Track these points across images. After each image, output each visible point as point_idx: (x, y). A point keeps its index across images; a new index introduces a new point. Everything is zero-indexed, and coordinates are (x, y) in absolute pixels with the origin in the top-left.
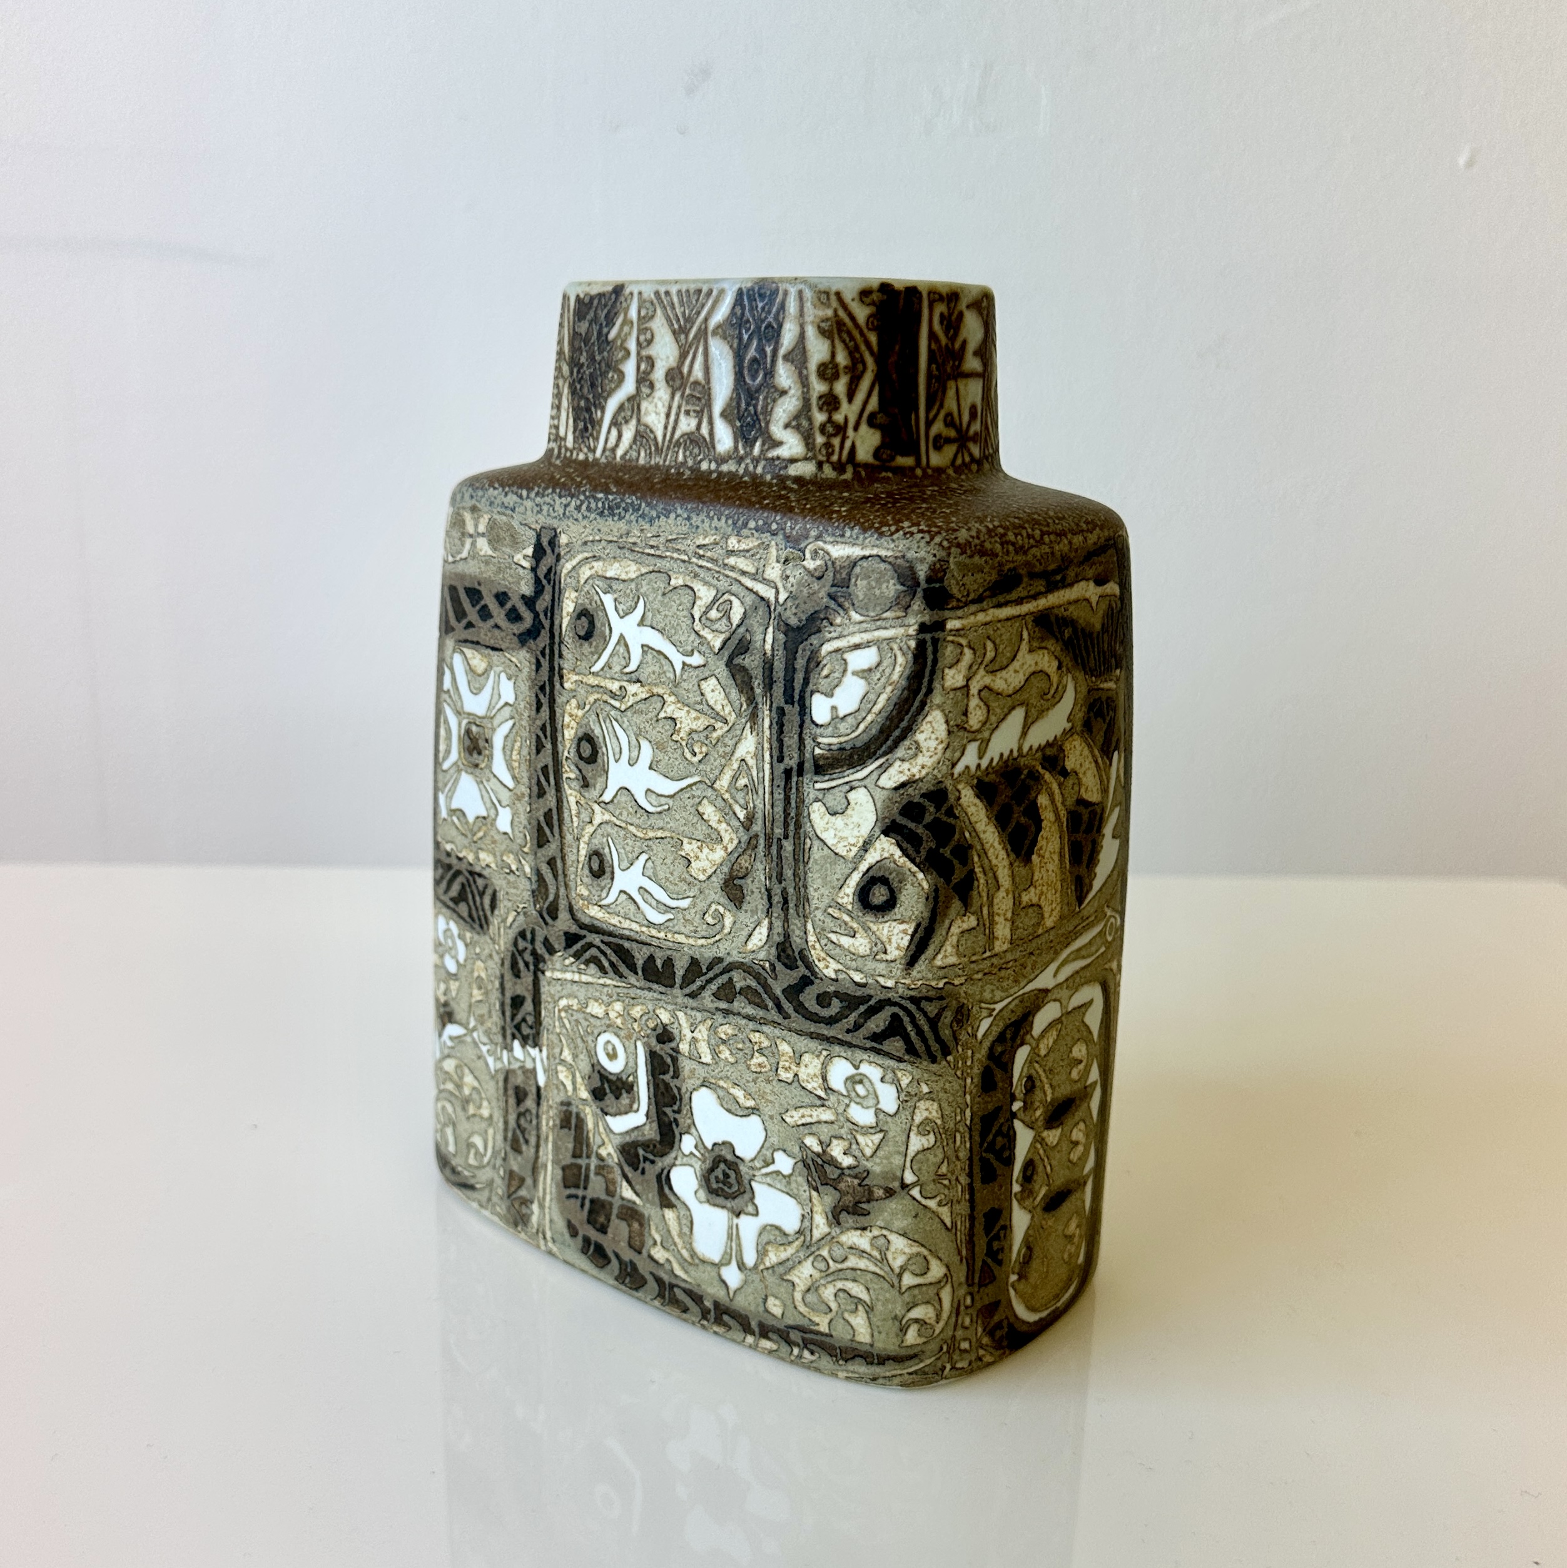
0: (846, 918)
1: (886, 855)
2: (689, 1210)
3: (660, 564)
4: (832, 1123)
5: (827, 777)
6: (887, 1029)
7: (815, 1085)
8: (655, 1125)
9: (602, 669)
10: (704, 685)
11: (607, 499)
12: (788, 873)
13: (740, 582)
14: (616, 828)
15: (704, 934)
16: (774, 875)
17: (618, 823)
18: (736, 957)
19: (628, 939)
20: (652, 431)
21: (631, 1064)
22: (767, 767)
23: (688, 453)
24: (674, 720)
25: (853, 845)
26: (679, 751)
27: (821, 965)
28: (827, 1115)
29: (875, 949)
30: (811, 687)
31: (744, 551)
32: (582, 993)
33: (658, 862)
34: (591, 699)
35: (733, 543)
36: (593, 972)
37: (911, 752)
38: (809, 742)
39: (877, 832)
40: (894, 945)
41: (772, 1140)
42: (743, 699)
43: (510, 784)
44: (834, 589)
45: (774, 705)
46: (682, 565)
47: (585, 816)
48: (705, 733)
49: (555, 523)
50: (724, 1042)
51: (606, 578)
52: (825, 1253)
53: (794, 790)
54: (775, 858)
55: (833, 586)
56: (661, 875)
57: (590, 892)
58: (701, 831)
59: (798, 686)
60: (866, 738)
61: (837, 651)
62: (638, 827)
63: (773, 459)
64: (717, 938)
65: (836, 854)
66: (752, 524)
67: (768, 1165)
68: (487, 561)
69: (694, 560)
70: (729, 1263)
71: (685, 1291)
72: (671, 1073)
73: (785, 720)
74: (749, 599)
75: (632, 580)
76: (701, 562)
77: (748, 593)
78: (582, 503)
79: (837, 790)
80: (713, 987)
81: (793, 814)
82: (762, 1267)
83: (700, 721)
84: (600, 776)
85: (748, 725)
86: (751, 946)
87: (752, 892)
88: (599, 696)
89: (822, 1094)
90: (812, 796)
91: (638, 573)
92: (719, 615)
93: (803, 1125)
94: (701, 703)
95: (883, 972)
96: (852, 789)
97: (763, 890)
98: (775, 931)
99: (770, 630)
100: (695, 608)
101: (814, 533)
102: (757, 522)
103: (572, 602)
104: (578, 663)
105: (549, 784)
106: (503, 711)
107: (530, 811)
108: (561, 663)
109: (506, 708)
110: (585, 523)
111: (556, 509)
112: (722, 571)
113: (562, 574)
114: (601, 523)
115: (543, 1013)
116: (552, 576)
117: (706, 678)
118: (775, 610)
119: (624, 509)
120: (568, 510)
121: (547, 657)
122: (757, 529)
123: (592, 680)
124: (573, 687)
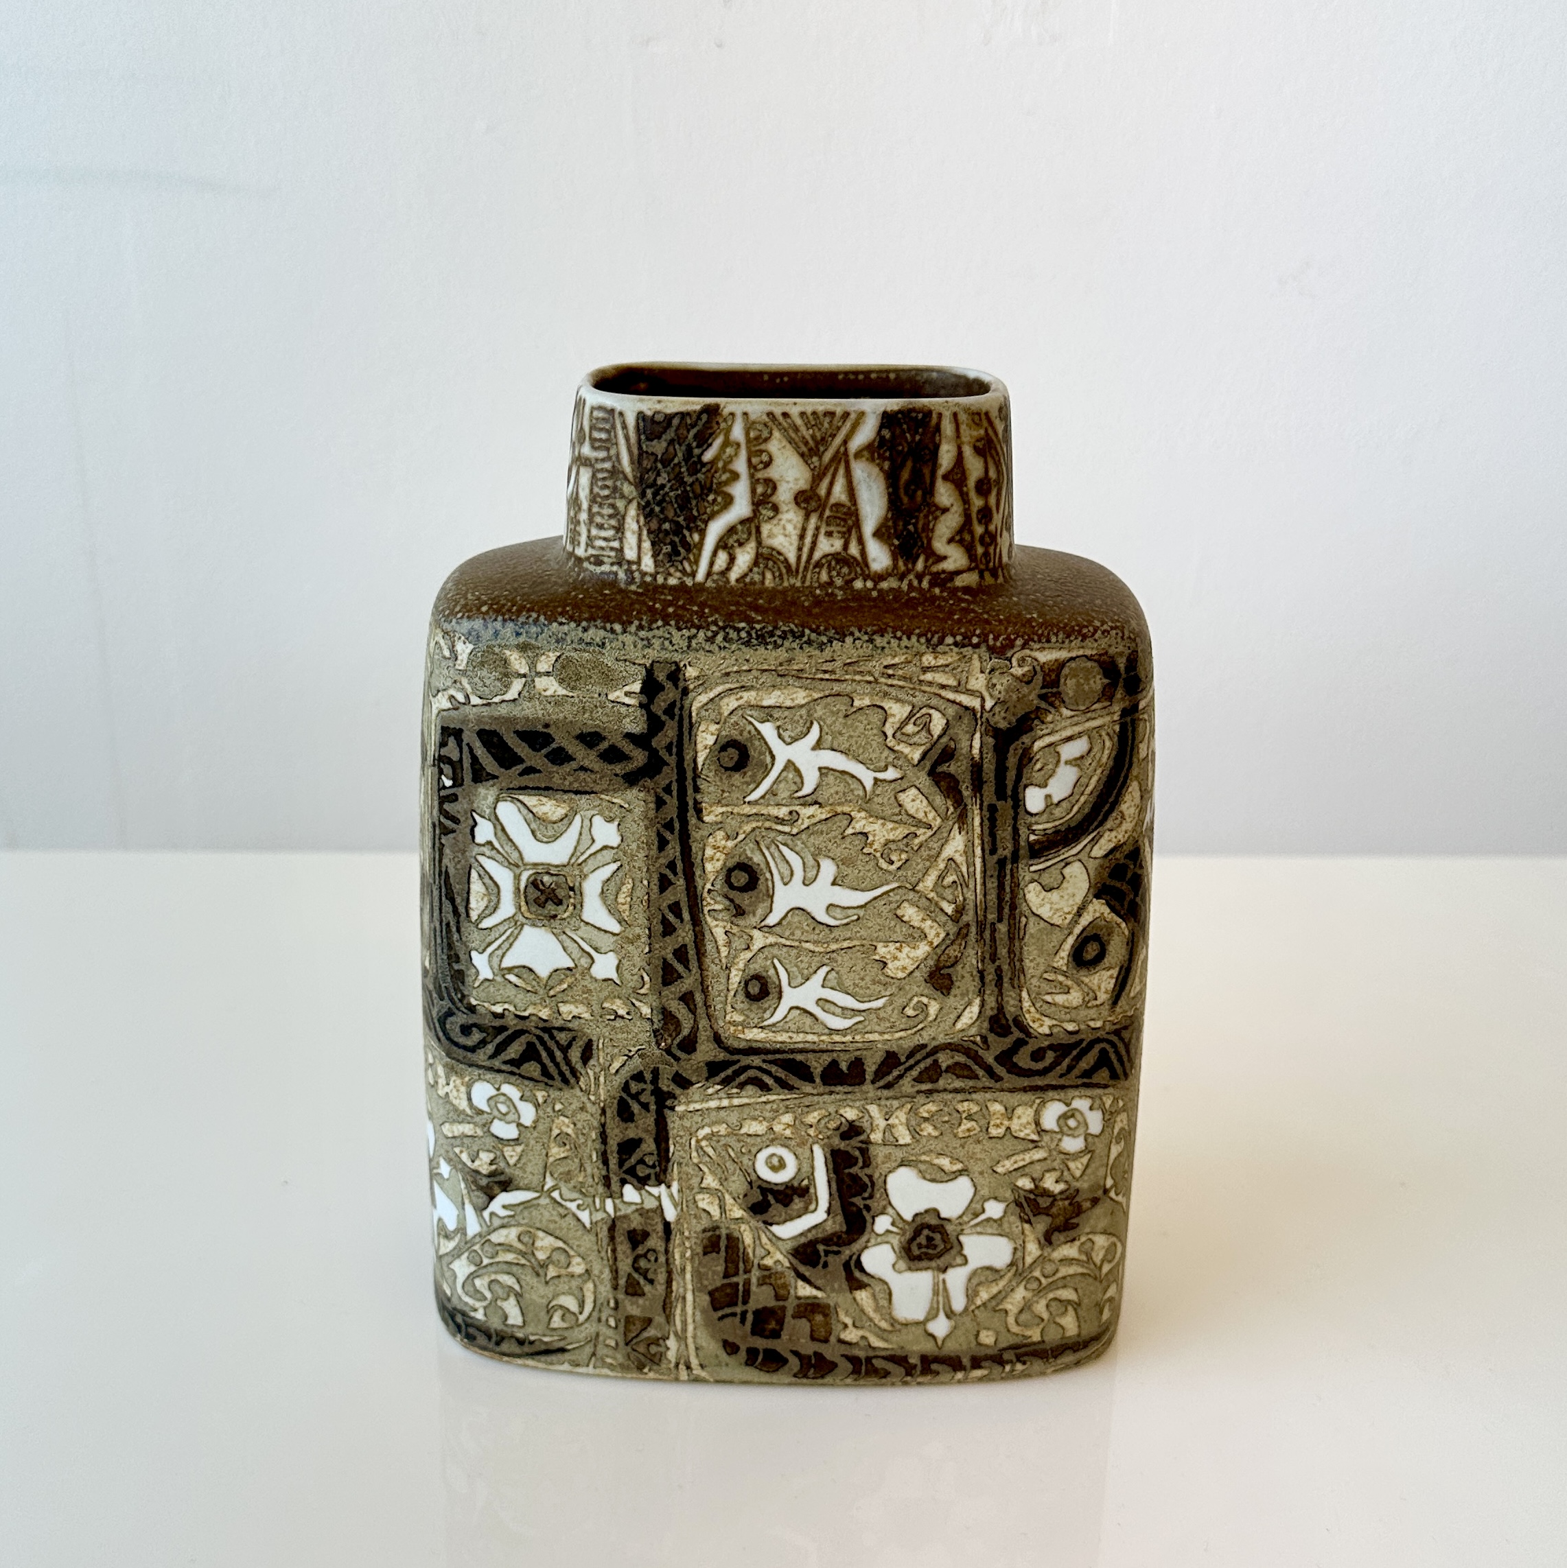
0: (1061, 978)
1: (1098, 915)
2: (886, 1283)
3: (837, 688)
4: (1045, 1159)
5: (1042, 860)
6: (1095, 1063)
7: (1027, 1131)
8: (840, 1218)
9: (763, 797)
10: (902, 796)
11: (753, 628)
12: (1003, 952)
13: (940, 696)
14: (785, 949)
15: (902, 1026)
16: (987, 956)
17: (788, 943)
18: (942, 1039)
19: (801, 1051)
20: (779, 553)
21: (806, 1168)
22: (978, 862)
23: (834, 573)
24: (865, 835)
25: (1069, 913)
26: (872, 863)
27: (1035, 1026)
28: (1038, 1155)
29: (1087, 999)
30: (1024, 781)
31: (942, 666)
32: (733, 1118)
33: (843, 971)
34: (748, 828)
35: (928, 659)
36: (750, 1093)
37: (1117, 822)
38: (1023, 831)
39: (1091, 896)
40: (1103, 990)
41: (982, 1193)
42: (949, 803)
43: (616, 928)
44: (1044, 691)
45: (985, 804)
46: (868, 686)
47: (738, 943)
48: (905, 841)
49: (677, 657)
50: (926, 1119)
51: (762, 707)
52: (1037, 1273)
53: (1008, 877)
54: (988, 941)
55: (1042, 688)
56: (848, 983)
57: (748, 1017)
58: (900, 932)
59: (1010, 783)
60: (1079, 817)
61: (1049, 745)
62: (816, 942)
63: (938, 573)
64: (920, 1026)
65: (1052, 925)
66: (949, 640)
67: (976, 1215)
68: (558, 702)
69: (883, 680)
70: (936, 1316)
71: (884, 1358)
72: (860, 1163)
73: (998, 815)
74: (951, 711)
75: (802, 706)
76: (890, 682)
77: (950, 704)
78: (715, 634)
79: (1050, 870)
80: (915, 1073)
81: (1007, 898)
82: (973, 1307)
83: (898, 831)
84: (763, 901)
85: (956, 826)
86: (959, 1026)
87: (963, 977)
88: (760, 824)
89: (1035, 1137)
90: (1027, 878)
91: (806, 700)
92: (917, 729)
93: (1015, 1170)
94: (900, 813)
95: (1094, 1016)
96: (1067, 864)
97: (975, 973)
98: (987, 1007)
99: (978, 735)
100: (887, 725)
101: (1019, 642)
102: (955, 637)
103: (712, 734)
104: (726, 795)
105: (682, 921)
106: (599, 856)
107: (650, 951)
108: (698, 797)
109: (605, 852)
110: (723, 654)
111: (674, 642)
112: (918, 687)
113: (693, 708)
114: (748, 653)
115: (672, 1149)
116: (677, 711)
117: (905, 790)
118: (981, 717)
119: (779, 636)
120: (694, 642)
121: (675, 793)
122: (956, 644)
123: (747, 810)
124: (719, 818)
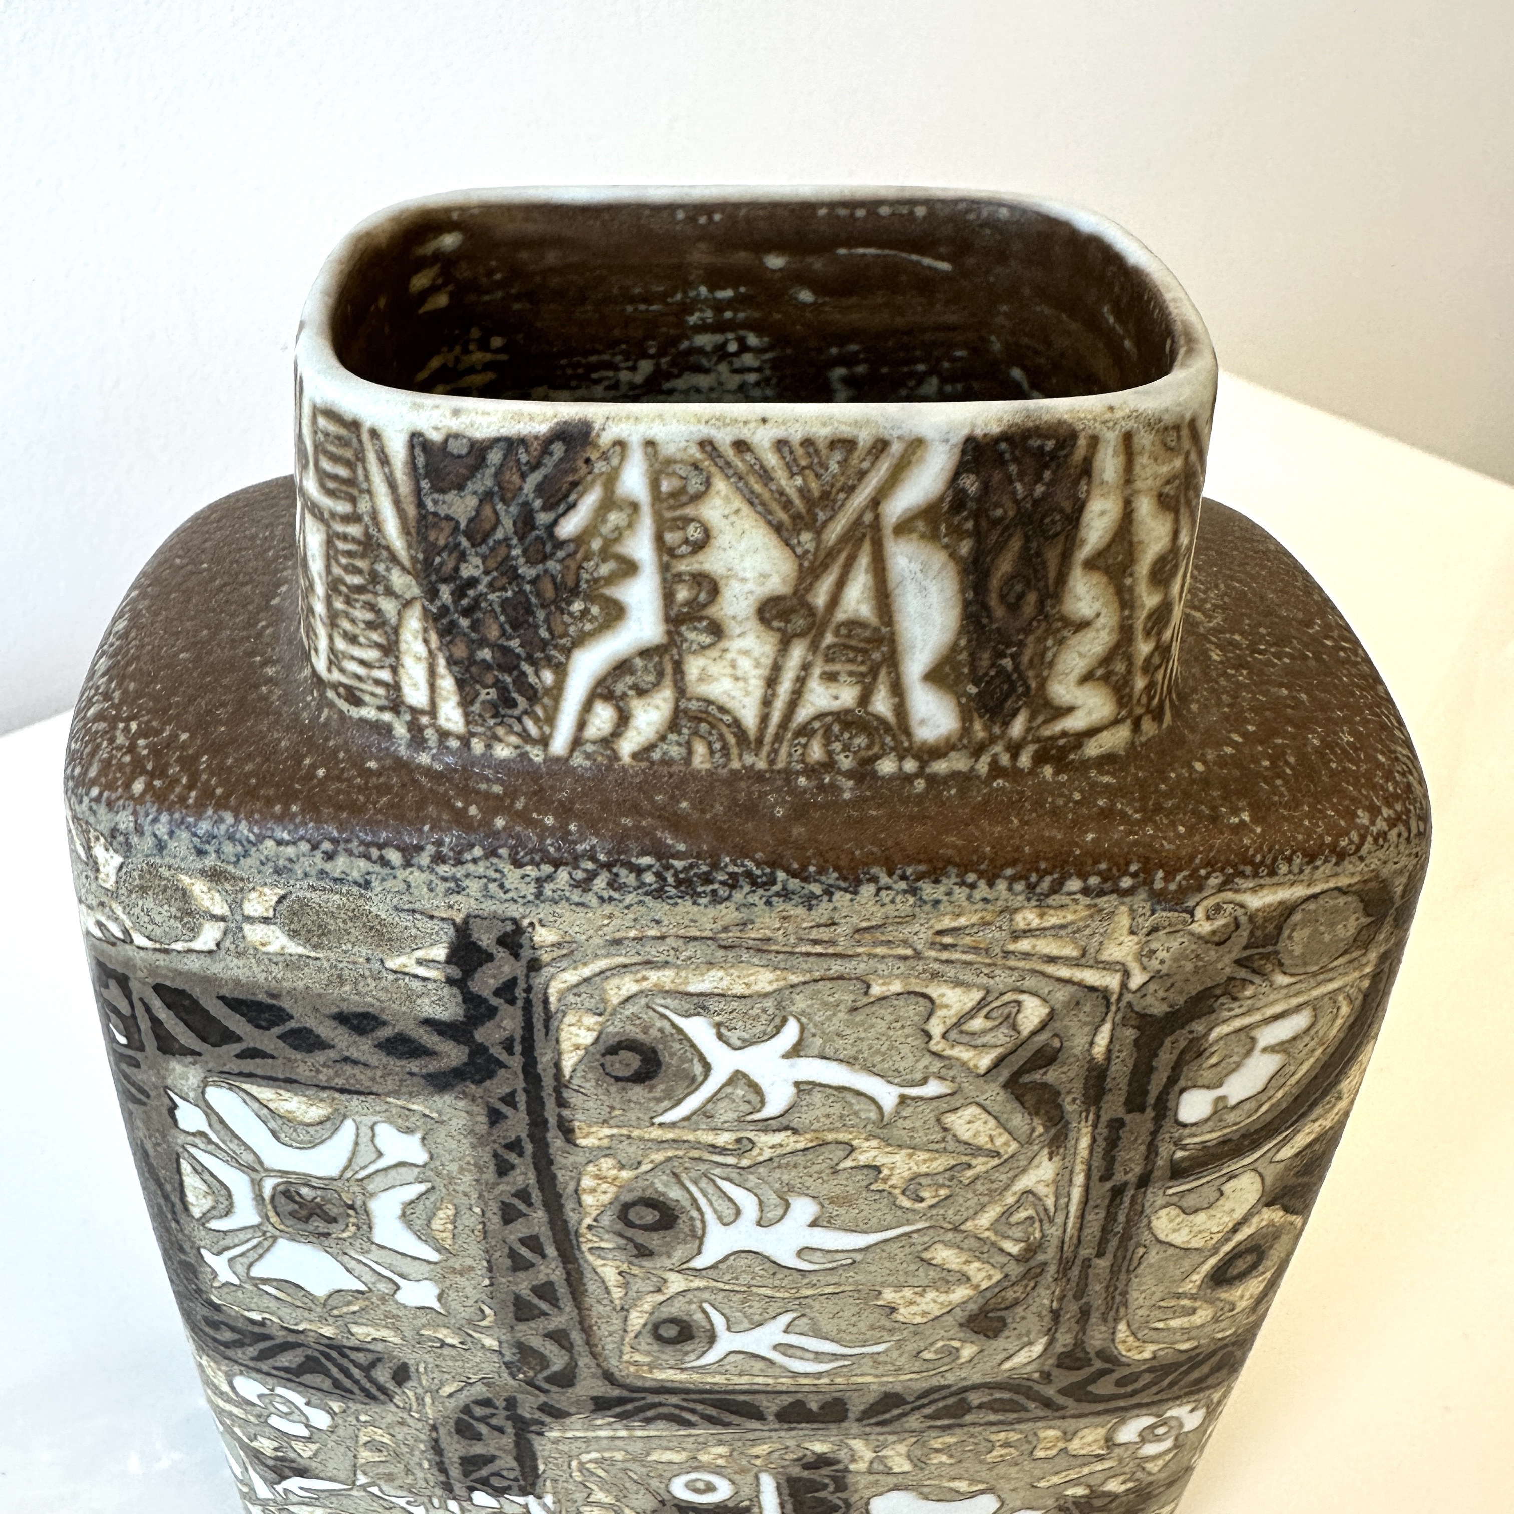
0: (1185, 1302)
1: (1263, 1223)
3: (836, 967)
4: (1112, 1468)
5: (1191, 1178)
6: (1211, 1369)
7: (1093, 1448)
9: (687, 1119)
10: (950, 1120)
11: (668, 867)
12: (1097, 1287)
13: (1043, 973)
14: (722, 1294)
15: (916, 1369)
16: (1070, 1294)
17: (729, 1287)
18: (976, 1379)
19: (745, 1392)
20: (722, 709)
21: (747, 1492)
22: (1077, 1193)
23: (837, 746)
24: (877, 1169)
25: (1220, 1232)
26: (885, 1201)
27: (1131, 1354)
28: (1105, 1465)
29: (1219, 1313)
30: (1182, 1083)
31: (1053, 927)
32: (636, 1446)
33: (823, 1317)
34: (659, 1157)
35: (1028, 917)
36: (663, 1427)
38: (1165, 1148)
39: (1260, 1206)
40: (1247, 1297)
41: (1012, 1505)
42: (1038, 1122)
43: (434, 1256)
44: (1248, 953)
45: (1105, 1119)
46: (901, 964)
47: (642, 1285)
48: (949, 1173)
49: (514, 911)
50: (938, 1450)
51: (688, 994)
53: (1126, 1205)
54: (1075, 1279)
55: (1244, 949)
56: (829, 1328)
57: (658, 1358)
58: (923, 1276)
59: (1154, 1090)
61: (1239, 1030)
62: (776, 1288)
63: (1053, 738)
64: (943, 1369)
65: (1187, 1249)
66: (1074, 884)
68: (291, 963)
69: (929, 953)
72: (831, 1490)
73: (1123, 1132)
74: (1061, 995)
75: (766, 995)
76: (945, 955)
77: (1061, 985)
78: (592, 876)
80: (927, 1411)
81: (1119, 1229)
83: (937, 1162)
84: (686, 1241)
85: (1045, 1151)
86: (1008, 1365)
87: (1024, 1318)
88: (680, 1153)
89: (1102, 1452)
90: (1159, 1203)
91: (775, 986)
92: (989, 1024)
93: (1065, 1482)
94: (942, 1141)
95: (1224, 1327)
96: (1231, 1178)
97: (1045, 1312)
98: (1059, 1344)
99: (1106, 1029)
100: (934, 1021)
101: (1214, 881)
102: (1085, 880)
103: (589, 1029)
104: (617, 1113)
105: (544, 1256)
106: (392, 1173)
107: (491, 1285)
108: (566, 1113)
109: (402, 1170)
110: (608, 909)
111: (507, 885)
112: (1000, 962)
113: (551, 991)
114: (660, 909)
115: (541, 1467)
116: (519, 993)
117: (956, 1109)
118: (1119, 1000)
119: (723, 883)
120: (548, 889)
121: (522, 1106)
122: (1086, 891)
123: (656, 1133)
124: (606, 1142)
